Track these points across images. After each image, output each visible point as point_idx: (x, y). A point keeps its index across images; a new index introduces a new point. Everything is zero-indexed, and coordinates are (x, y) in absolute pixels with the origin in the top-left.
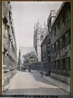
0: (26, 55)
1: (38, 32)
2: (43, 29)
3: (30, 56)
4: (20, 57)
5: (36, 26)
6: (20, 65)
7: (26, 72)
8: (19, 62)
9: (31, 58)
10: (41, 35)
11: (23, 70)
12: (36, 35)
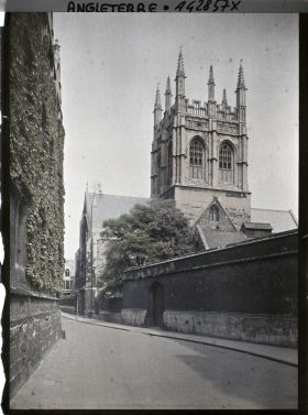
0: (124, 217)
1: (180, 120)
2: (202, 105)
3: (149, 226)
4: (88, 243)
5: (168, 94)
8: (81, 273)
9: (155, 234)
11: (102, 312)
12: (164, 138)
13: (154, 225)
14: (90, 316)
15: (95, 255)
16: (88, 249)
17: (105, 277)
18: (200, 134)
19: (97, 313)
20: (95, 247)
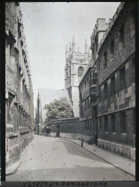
0: (51, 104)
1: (73, 61)
2: (82, 54)
3: (58, 107)
5: (70, 48)
6: (40, 123)
7: (50, 136)
8: (38, 119)
10: (79, 66)
11: (45, 133)
12: (69, 66)
13: (60, 107)
14: (41, 135)
16: (40, 111)
17: (46, 122)
18: (82, 65)
19: (43, 134)
20: (42, 110)
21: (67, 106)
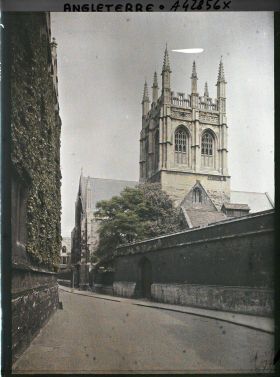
0: (115, 199)
1: (166, 111)
2: (186, 97)
3: (138, 207)
4: (83, 223)
5: (155, 87)
6: (83, 260)
8: (76, 250)
9: (143, 214)
10: (177, 124)
11: (95, 285)
12: (151, 127)
13: (142, 206)
14: (85, 288)
15: (89, 234)
16: (83, 227)
17: (98, 253)
18: (184, 123)
19: (91, 285)
21: (163, 206)
